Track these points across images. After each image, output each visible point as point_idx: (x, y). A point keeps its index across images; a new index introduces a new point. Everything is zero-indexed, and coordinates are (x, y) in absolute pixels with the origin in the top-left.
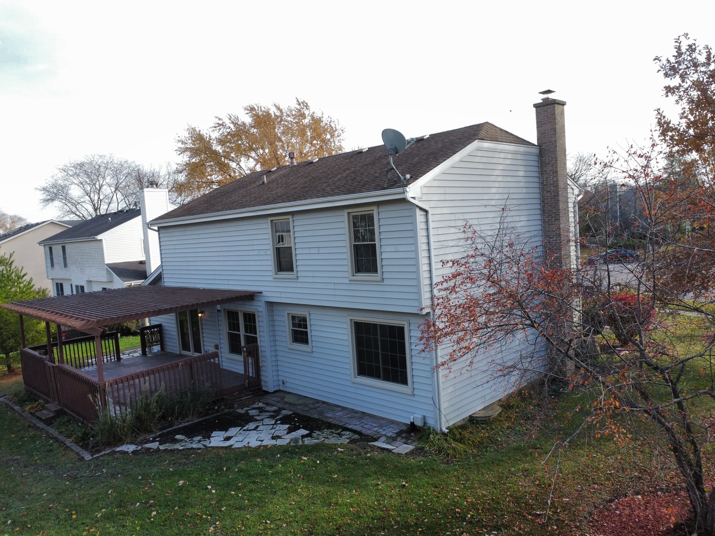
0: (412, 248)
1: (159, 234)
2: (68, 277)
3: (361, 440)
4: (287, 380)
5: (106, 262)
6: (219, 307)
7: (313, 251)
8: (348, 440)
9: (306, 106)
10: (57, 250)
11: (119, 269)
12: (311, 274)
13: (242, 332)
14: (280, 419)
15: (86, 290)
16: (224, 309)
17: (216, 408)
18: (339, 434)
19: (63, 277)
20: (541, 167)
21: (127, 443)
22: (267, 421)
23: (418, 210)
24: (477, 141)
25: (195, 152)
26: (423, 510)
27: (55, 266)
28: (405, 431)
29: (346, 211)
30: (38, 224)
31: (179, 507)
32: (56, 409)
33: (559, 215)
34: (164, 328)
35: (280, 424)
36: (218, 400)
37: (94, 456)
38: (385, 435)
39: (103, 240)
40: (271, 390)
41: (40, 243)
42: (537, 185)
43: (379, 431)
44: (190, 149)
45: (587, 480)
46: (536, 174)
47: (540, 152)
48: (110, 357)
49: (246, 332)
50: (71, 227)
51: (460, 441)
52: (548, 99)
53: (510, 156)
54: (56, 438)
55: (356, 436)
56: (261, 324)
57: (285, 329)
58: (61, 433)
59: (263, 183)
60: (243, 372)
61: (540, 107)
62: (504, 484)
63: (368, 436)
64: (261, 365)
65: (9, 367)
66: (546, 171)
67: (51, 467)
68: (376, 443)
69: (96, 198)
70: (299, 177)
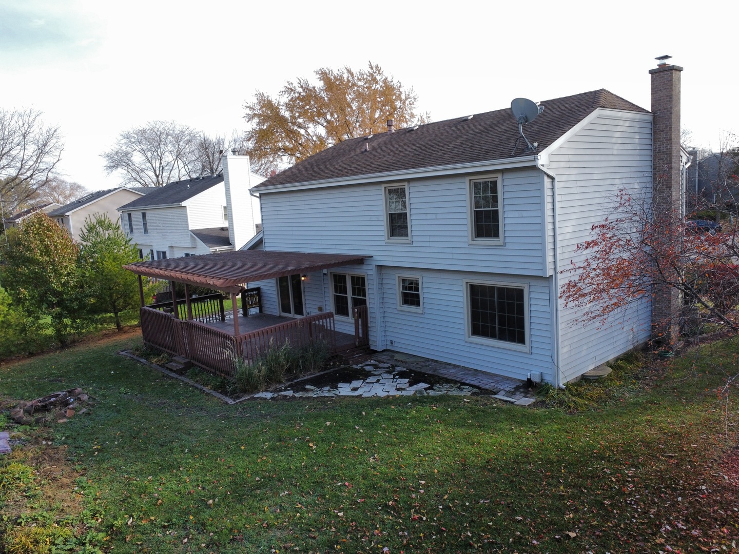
0: (538, 214)
1: (261, 201)
2: (148, 243)
3: (482, 393)
4: (396, 340)
5: (190, 229)
6: (325, 271)
7: (429, 217)
8: (470, 393)
9: (379, 71)
10: (137, 216)
11: (203, 235)
12: (427, 239)
13: (349, 295)
14: (397, 374)
15: (168, 257)
16: (331, 273)
17: (332, 364)
18: (458, 388)
19: (143, 243)
20: (654, 135)
21: (263, 391)
22: (385, 376)
23: (546, 177)
24: (598, 109)
25: (264, 118)
26: (561, 450)
27: (135, 232)
28: (521, 386)
29: (467, 179)
30: (109, 191)
31: (335, 442)
32: (185, 361)
33: (671, 182)
34: (262, 291)
35: (399, 378)
36: (333, 357)
37: (237, 401)
38: (503, 390)
39: (187, 207)
40: (380, 349)
41: (119, 210)
42: (649, 153)
43: (497, 385)
44: (259, 116)
45: (711, 430)
46: (649, 142)
47: (654, 119)
48: (209, 318)
49: (354, 294)
50: (144, 195)
51: (579, 395)
52: (665, 64)
53: (627, 124)
54: (194, 386)
55: (476, 390)
56: (370, 287)
57: (395, 291)
58: (197, 381)
59: (366, 150)
60: (354, 334)
61: (656, 73)
62: (632, 432)
63: (487, 390)
64: (369, 325)
65: (118, 325)
66: (660, 138)
67: (202, 409)
68: (496, 396)
69: (158, 165)
70: (404, 145)
